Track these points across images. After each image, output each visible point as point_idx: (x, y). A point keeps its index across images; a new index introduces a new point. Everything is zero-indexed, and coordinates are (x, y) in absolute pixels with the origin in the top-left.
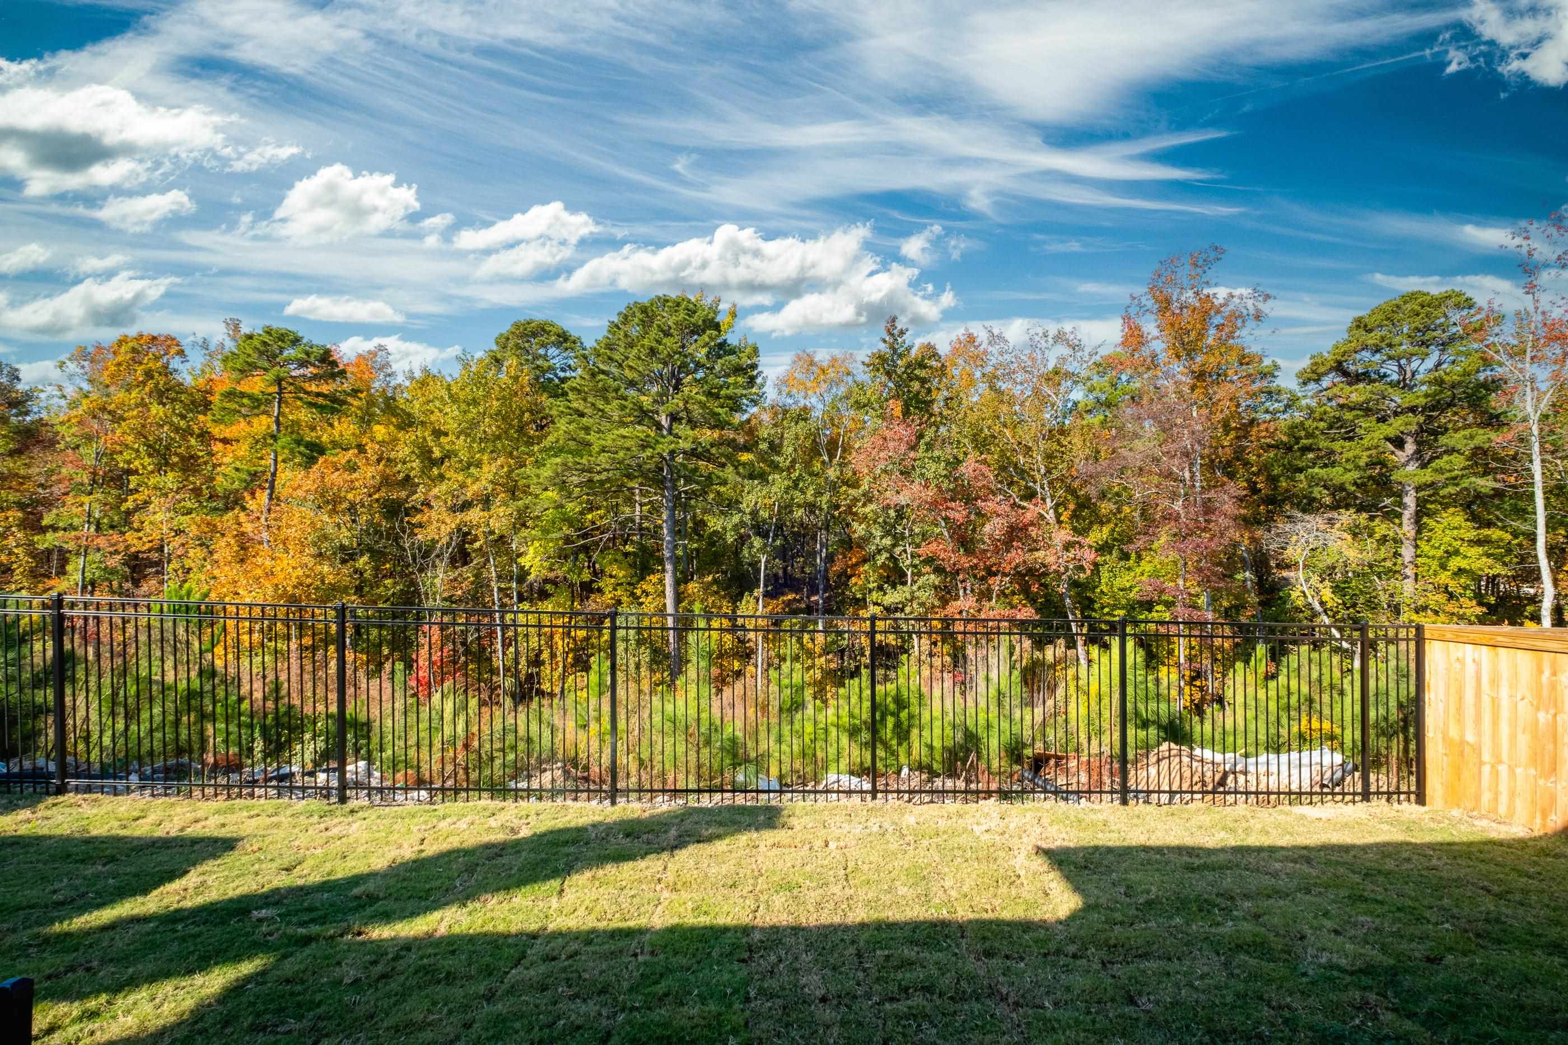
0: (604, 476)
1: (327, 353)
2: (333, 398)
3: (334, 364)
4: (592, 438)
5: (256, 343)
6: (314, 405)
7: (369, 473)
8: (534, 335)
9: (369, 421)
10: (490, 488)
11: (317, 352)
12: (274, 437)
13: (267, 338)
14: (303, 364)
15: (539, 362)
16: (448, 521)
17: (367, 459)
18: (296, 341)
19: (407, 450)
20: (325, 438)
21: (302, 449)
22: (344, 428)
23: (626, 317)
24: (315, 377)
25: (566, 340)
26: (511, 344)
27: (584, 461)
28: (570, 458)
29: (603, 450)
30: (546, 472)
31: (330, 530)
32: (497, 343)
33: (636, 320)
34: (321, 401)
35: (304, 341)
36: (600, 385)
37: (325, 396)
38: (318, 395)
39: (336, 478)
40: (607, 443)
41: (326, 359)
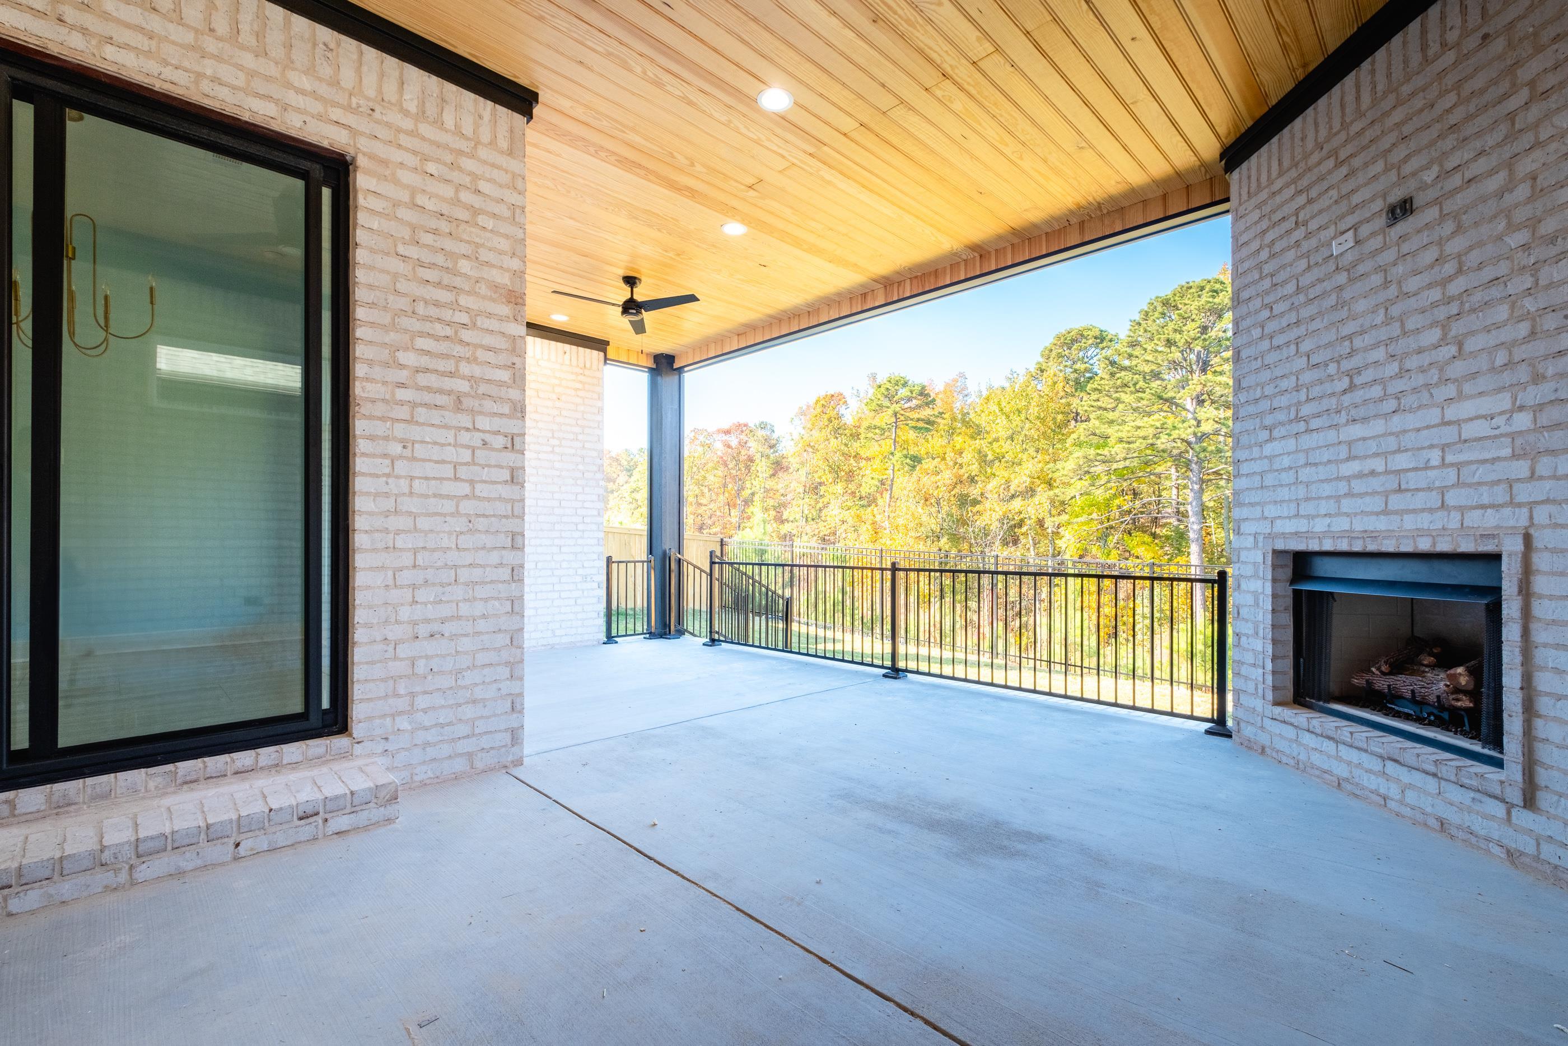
0: (1121, 465)
1: (923, 388)
2: (929, 422)
3: (928, 395)
4: (1110, 431)
5: (883, 390)
6: (915, 428)
7: (947, 476)
8: (1074, 341)
9: (953, 433)
10: (1028, 480)
11: (917, 389)
12: (892, 454)
13: (888, 385)
14: (909, 399)
15: (1078, 366)
16: (997, 509)
17: (947, 464)
18: (905, 384)
19: (970, 456)
20: (923, 452)
21: (908, 461)
22: (936, 442)
23: (1147, 314)
24: (918, 407)
25: (1102, 340)
26: (1054, 354)
27: (1106, 452)
28: (1092, 452)
29: (1121, 440)
30: (1070, 465)
31: (925, 519)
32: (1042, 356)
33: (1157, 314)
34: (921, 424)
35: (910, 383)
36: (1119, 382)
37: (922, 420)
38: (918, 420)
39: (926, 480)
40: (1123, 435)
41: (923, 393)
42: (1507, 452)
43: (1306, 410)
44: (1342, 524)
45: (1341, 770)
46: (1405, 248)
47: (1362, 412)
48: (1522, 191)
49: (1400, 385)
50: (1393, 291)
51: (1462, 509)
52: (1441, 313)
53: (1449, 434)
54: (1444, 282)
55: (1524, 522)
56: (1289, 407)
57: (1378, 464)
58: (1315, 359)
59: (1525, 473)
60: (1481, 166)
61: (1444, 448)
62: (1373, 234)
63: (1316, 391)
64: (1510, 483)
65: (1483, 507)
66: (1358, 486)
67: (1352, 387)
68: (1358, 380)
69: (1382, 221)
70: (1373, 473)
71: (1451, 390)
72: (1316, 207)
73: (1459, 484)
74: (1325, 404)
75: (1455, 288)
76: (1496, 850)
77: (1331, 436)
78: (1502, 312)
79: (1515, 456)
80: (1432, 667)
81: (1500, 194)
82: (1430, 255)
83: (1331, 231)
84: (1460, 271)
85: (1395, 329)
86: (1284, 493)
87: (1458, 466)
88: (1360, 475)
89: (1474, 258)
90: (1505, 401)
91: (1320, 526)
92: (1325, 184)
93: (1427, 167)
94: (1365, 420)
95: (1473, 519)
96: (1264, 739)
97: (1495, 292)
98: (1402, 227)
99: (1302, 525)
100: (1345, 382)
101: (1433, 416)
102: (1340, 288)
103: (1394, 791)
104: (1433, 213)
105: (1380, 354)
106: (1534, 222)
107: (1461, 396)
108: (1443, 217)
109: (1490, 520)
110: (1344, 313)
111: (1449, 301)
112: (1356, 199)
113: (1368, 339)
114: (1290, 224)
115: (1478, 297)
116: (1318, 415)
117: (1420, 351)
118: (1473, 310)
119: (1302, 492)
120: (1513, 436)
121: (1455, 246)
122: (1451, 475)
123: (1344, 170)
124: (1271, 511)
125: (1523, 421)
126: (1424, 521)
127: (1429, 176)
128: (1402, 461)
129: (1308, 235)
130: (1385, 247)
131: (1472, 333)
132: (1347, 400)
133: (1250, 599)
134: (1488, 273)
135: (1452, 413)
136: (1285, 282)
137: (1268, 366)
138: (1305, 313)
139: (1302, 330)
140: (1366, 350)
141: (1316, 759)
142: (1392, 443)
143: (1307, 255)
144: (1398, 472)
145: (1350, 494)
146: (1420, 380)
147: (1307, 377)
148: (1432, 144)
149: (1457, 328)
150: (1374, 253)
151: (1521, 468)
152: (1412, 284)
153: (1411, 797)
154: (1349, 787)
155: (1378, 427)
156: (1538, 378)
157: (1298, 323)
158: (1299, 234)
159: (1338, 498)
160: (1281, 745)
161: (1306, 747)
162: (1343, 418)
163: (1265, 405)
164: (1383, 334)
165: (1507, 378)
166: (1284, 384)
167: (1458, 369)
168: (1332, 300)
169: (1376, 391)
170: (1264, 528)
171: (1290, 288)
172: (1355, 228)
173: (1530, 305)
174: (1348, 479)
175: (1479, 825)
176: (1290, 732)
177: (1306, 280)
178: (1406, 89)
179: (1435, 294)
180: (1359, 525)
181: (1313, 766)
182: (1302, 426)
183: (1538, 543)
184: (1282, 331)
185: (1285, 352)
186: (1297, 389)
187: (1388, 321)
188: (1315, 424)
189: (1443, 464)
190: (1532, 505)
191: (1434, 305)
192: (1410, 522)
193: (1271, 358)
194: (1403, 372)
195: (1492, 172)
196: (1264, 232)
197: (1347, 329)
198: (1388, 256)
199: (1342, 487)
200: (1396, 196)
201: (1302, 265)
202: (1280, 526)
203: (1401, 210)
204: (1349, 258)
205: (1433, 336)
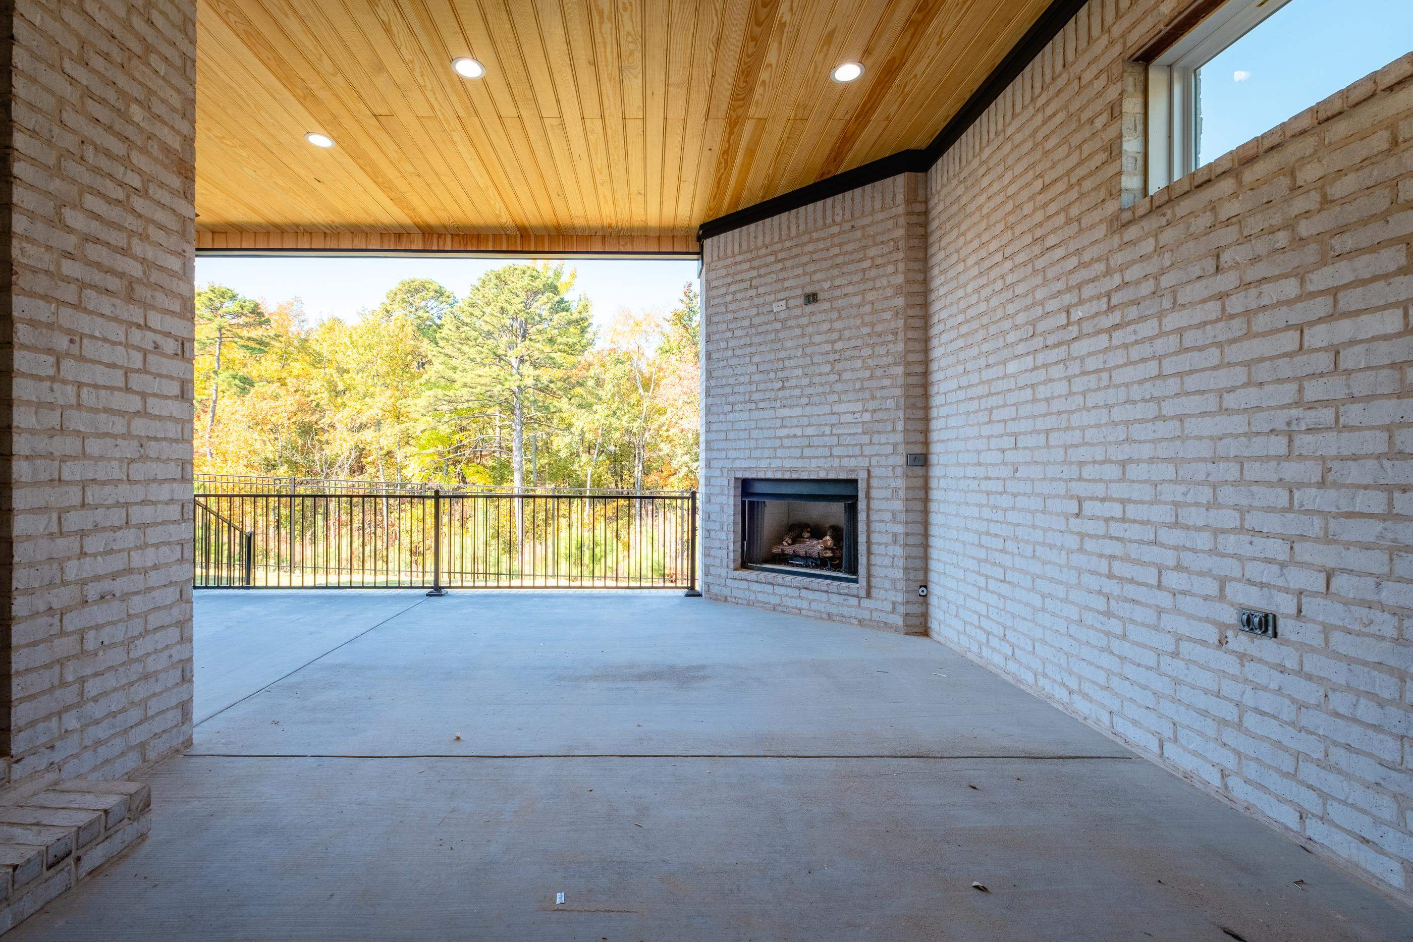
0: (466, 405)
1: (257, 306)
2: (261, 343)
3: (261, 314)
4: (456, 376)
6: (246, 347)
7: (289, 402)
8: (417, 290)
9: (287, 359)
10: (381, 413)
11: (249, 306)
12: (215, 372)
13: (211, 295)
14: (237, 315)
15: (421, 313)
16: (348, 439)
17: (287, 391)
18: (233, 297)
19: (318, 384)
20: (254, 374)
21: (237, 382)
22: (270, 365)
24: (247, 325)
25: (442, 295)
26: (398, 298)
27: (451, 393)
28: (440, 393)
29: (465, 385)
30: (422, 402)
31: (258, 446)
32: (388, 298)
33: (492, 284)
34: (252, 344)
35: (239, 297)
36: (463, 335)
37: (254, 340)
38: (249, 339)
39: (261, 404)
40: (468, 380)
41: (256, 311)
42: (860, 431)
43: (755, 396)
44: (777, 463)
45: (775, 600)
46: (813, 319)
47: (789, 402)
48: (867, 308)
49: (809, 391)
50: (806, 340)
51: (840, 457)
52: (831, 357)
53: (834, 419)
54: (833, 342)
55: (867, 464)
56: (744, 393)
57: (798, 432)
58: (761, 368)
59: (868, 441)
60: (850, 289)
61: (832, 426)
62: (796, 306)
63: (762, 386)
64: (862, 445)
65: (849, 456)
66: (786, 442)
67: (783, 388)
68: (787, 384)
69: (801, 301)
70: (795, 436)
71: (835, 397)
72: (763, 281)
73: (838, 445)
74: (768, 395)
75: (839, 346)
76: (854, 621)
77: (771, 413)
78: (859, 364)
79: (864, 433)
80: (809, 538)
81: (859, 306)
82: (826, 326)
83: (772, 297)
84: (840, 339)
85: (808, 361)
86: (742, 444)
87: (839, 435)
88: (788, 437)
89: (846, 334)
90: (859, 406)
91: (764, 464)
92: (769, 269)
93: (825, 280)
94: (791, 406)
95: (845, 462)
96: (726, 592)
97: (856, 353)
98: (810, 308)
99: (753, 464)
100: (780, 384)
101: (826, 409)
102: (777, 331)
103: (805, 605)
104: (827, 305)
105: (799, 372)
106: (873, 325)
107: (840, 401)
108: (833, 309)
109: (853, 463)
110: (779, 345)
111: (835, 352)
112: (788, 284)
113: (792, 363)
114: (746, 285)
115: (848, 353)
116: (763, 400)
117: (820, 375)
118: (846, 359)
119: (752, 444)
120: (863, 423)
121: (838, 325)
122: (835, 440)
123: (780, 266)
124: (732, 454)
125: (867, 417)
126: (821, 462)
127: (826, 285)
128: (810, 431)
129: (758, 295)
130: (803, 315)
131: (845, 370)
132: (781, 394)
133: (717, 508)
134: (853, 343)
135: (836, 408)
136: (743, 319)
137: (731, 367)
138: (756, 340)
139: (753, 349)
140: (792, 368)
141: (761, 597)
142: (805, 421)
143: (757, 306)
144: (809, 436)
145: (782, 447)
146: (821, 390)
147: (756, 377)
148: (827, 269)
149: (838, 367)
150: (797, 317)
151: (865, 439)
152: (817, 339)
153: (814, 606)
154: (780, 608)
155: (798, 411)
156: (873, 398)
157: (751, 345)
158: (752, 293)
159: (775, 449)
160: (736, 593)
161: (754, 592)
162: (778, 404)
163: (728, 390)
164: (801, 361)
165: (861, 395)
166: (742, 379)
167: (838, 387)
168: (772, 336)
169: (797, 392)
170: (728, 464)
171: (746, 323)
172: (787, 299)
173: (870, 362)
174: (781, 438)
175: (846, 611)
176: (744, 585)
177: (757, 321)
178: (815, 235)
179: (828, 347)
180: (787, 464)
181: (758, 602)
182: (753, 406)
183: (873, 474)
184: (740, 347)
185: (742, 361)
186: (750, 383)
187: (804, 355)
188: (761, 405)
189: (832, 434)
190: (870, 456)
191: (828, 352)
192: (814, 463)
193: (733, 362)
194: (812, 384)
195: (855, 294)
196: (729, 284)
197: (782, 355)
198: (804, 321)
199: (777, 443)
200: (809, 290)
201: (754, 311)
202: (738, 464)
203: (812, 298)
204: (782, 315)
205: (827, 368)
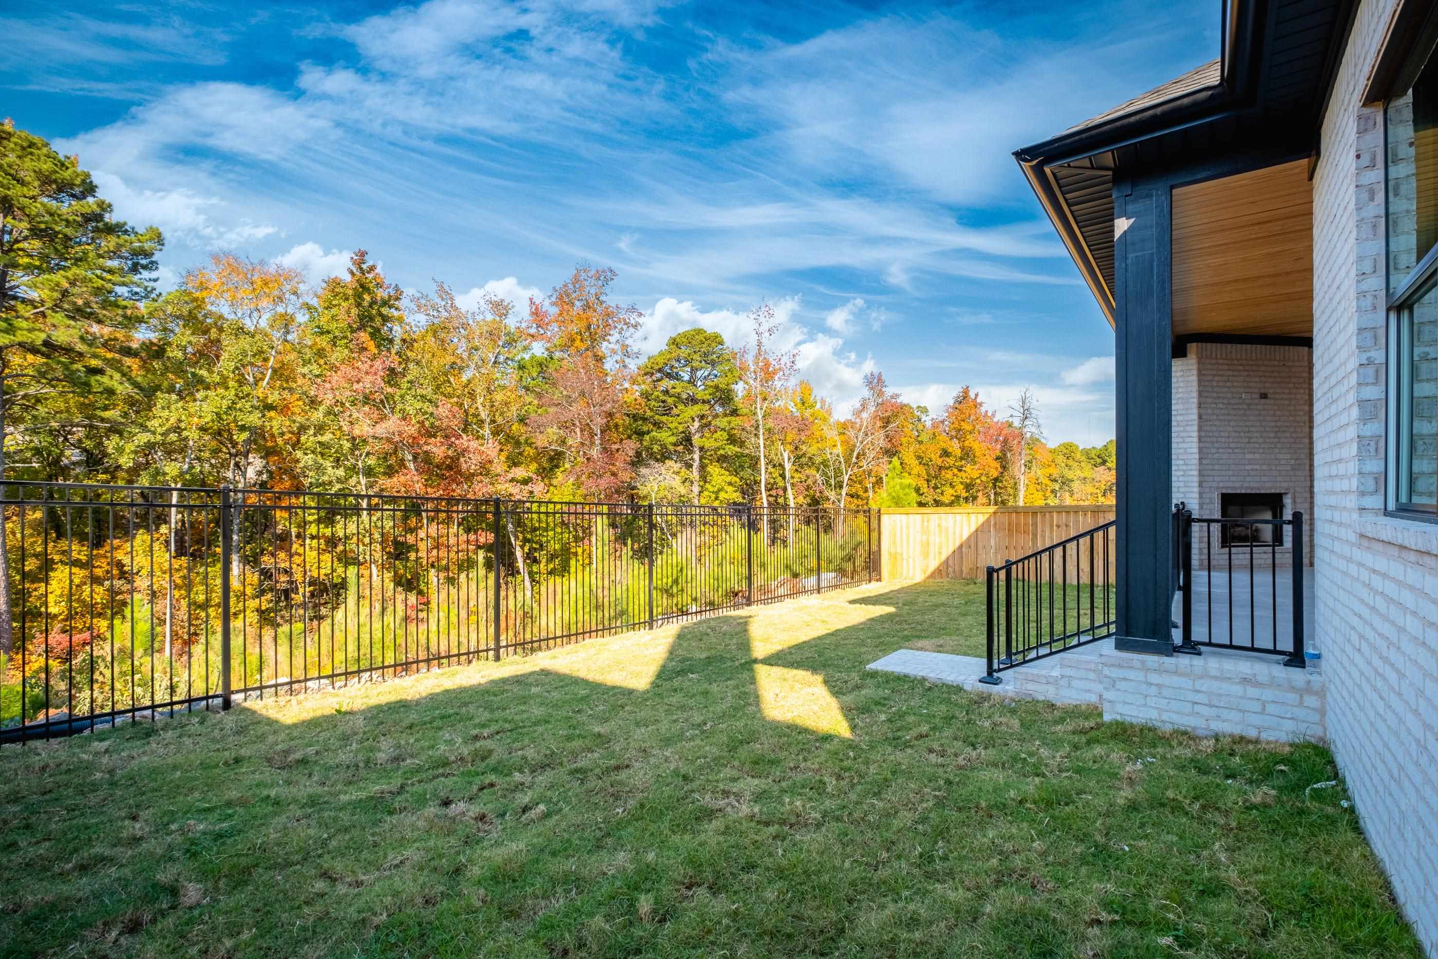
42: (1290, 469)
43: (1232, 445)
44: (1246, 485)
46: (1265, 407)
48: (1292, 408)
50: (1262, 418)
51: (1280, 482)
53: (1278, 462)
54: (1276, 422)
55: (1294, 486)
56: (1225, 443)
57: (1258, 467)
58: (1235, 429)
60: (1284, 396)
61: (1276, 465)
62: (1255, 398)
63: (1236, 440)
64: (1290, 476)
65: (1285, 482)
66: (1252, 473)
67: (1249, 442)
68: (1251, 441)
69: (1258, 396)
70: (1256, 470)
71: (1278, 451)
72: (1236, 379)
73: (1280, 475)
74: (1239, 445)
75: (1279, 424)
77: (1240, 456)
78: (1288, 435)
81: (1288, 406)
82: (1272, 413)
83: (1241, 390)
84: (1279, 420)
85: (1262, 429)
89: (1283, 419)
90: (1289, 456)
91: (1237, 485)
92: (1239, 373)
93: (1271, 388)
97: (1287, 429)
98: (1263, 401)
99: (1230, 484)
102: (1244, 410)
104: (1272, 402)
105: (1258, 435)
106: (1294, 417)
107: (1280, 453)
108: (1275, 404)
110: (1246, 418)
111: (1277, 427)
112: (1250, 384)
114: (1225, 378)
115: (1284, 429)
116: (1237, 448)
117: (1270, 438)
118: (1283, 432)
119: (1231, 473)
120: (1292, 465)
121: (1278, 413)
122: (1277, 473)
123: (1246, 373)
124: (1216, 479)
125: (1293, 462)
126: (1270, 484)
127: (1271, 391)
128: (1264, 467)
129: (1232, 386)
130: (1258, 404)
131: (1282, 437)
133: (1208, 512)
134: (1286, 424)
135: (1279, 457)
136: (1222, 398)
137: (1215, 425)
138: (1232, 412)
139: (1230, 418)
140: (1253, 432)
142: (1262, 462)
143: (1232, 393)
144: (1264, 470)
145: (1249, 475)
146: (1270, 446)
147: (1233, 434)
148: (1272, 383)
149: (1279, 435)
150: (1256, 404)
151: (1292, 473)
152: (1268, 419)
155: (1257, 456)
156: (1296, 453)
157: (1228, 414)
158: (1228, 384)
159: (1245, 476)
162: (1246, 451)
163: (1212, 439)
164: (1259, 429)
165: (1290, 451)
166: (1223, 434)
167: (1279, 445)
168: (1242, 412)
169: (1257, 445)
170: (1215, 484)
171: (1225, 401)
172: (1251, 393)
173: (1294, 435)
174: (1248, 470)
177: (1233, 401)
178: (1265, 362)
179: (1273, 424)
180: (1253, 485)
182: (1231, 450)
183: (1297, 491)
184: (1222, 415)
185: (1223, 423)
186: (1228, 437)
187: (1261, 426)
188: (1235, 451)
189: (1276, 470)
190: (1295, 482)
191: (1273, 427)
192: (1267, 485)
193: (1216, 423)
194: (1265, 442)
195: (1287, 399)
197: (1248, 424)
198: (1260, 407)
199: (1245, 473)
200: (1263, 391)
201: (1230, 395)
202: (1221, 485)
203: (1264, 396)
204: (1248, 401)
205: (1272, 435)
